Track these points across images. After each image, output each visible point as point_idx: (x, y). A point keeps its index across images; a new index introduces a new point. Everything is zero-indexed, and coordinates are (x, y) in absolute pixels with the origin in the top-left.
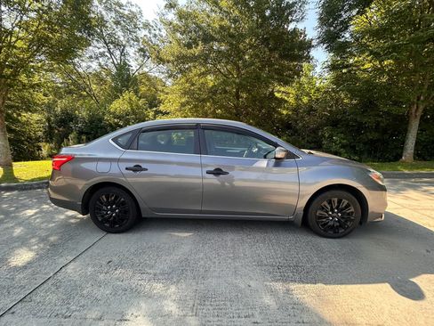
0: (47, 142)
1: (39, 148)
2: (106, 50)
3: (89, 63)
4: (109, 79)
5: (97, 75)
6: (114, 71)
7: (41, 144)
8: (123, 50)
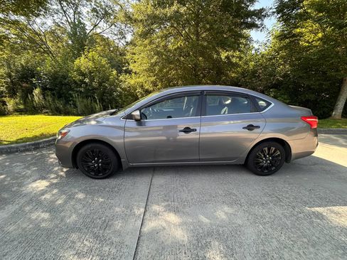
0: (11, 97)
1: (4, 103)
2: (59, 7)
3: (44, 20)
4: (65, 37)
5: (53, 32)
6: (69, 29)
7: (5, 99)
8: (76, 8)
